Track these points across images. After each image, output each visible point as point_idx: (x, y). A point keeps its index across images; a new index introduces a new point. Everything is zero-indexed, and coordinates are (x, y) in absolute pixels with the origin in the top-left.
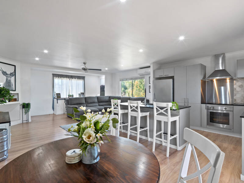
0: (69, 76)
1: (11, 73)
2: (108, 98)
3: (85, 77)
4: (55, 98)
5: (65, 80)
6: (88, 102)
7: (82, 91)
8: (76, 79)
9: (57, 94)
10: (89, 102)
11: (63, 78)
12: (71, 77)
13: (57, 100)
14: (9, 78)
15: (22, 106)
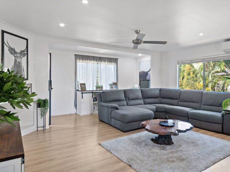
0: (97, 57)
1: (22, 52)
2: (158, 92)
3: (117, 59)
4: (78, 90)
5: (92, 64)
6: (129, 98)
7: (115, 81)
8: (107, 62)
9: (81, 84)
10: (131, 99)
11: (88, 61)
12: (100, 59)
13: (82, 93)
14: (19, 58)
15: (36, 105)
